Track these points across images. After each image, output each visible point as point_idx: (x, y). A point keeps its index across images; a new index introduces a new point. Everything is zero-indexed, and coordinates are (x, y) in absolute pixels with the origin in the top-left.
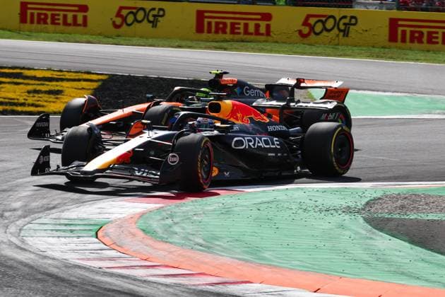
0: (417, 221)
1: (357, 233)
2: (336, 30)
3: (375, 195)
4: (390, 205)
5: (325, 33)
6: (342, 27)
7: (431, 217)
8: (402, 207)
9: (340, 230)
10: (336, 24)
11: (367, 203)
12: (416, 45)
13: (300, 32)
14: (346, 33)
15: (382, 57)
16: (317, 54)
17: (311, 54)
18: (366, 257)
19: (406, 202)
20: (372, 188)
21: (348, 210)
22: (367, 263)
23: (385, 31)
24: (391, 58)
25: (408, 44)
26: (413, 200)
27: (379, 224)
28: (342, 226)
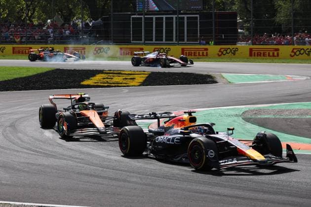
0: (261, 118)
1: (240, 123)
2: (231, 53)
3: (245, 110)
4: (251, 113)
5: (227, 54)
6: (233, 52)
7: (266, 117)
8: (255, 113)
9: (233, 123)
10: (231, 51)
11: (243, 113)
12: (259, 57)
13: (218, 54)
14: (234, 54)
15: (247, 62)
16: (224, 62)
17: (222, 62)
18: (243, 131)
19: (256, 112)
20: (245, 108)
21: (236, 115)
22: (243, 133)
23: (248, 53)
24: (250, 62)
25: (256, 57)
26: (259, 111)
27: (248, 120)
28: (234, 121)
